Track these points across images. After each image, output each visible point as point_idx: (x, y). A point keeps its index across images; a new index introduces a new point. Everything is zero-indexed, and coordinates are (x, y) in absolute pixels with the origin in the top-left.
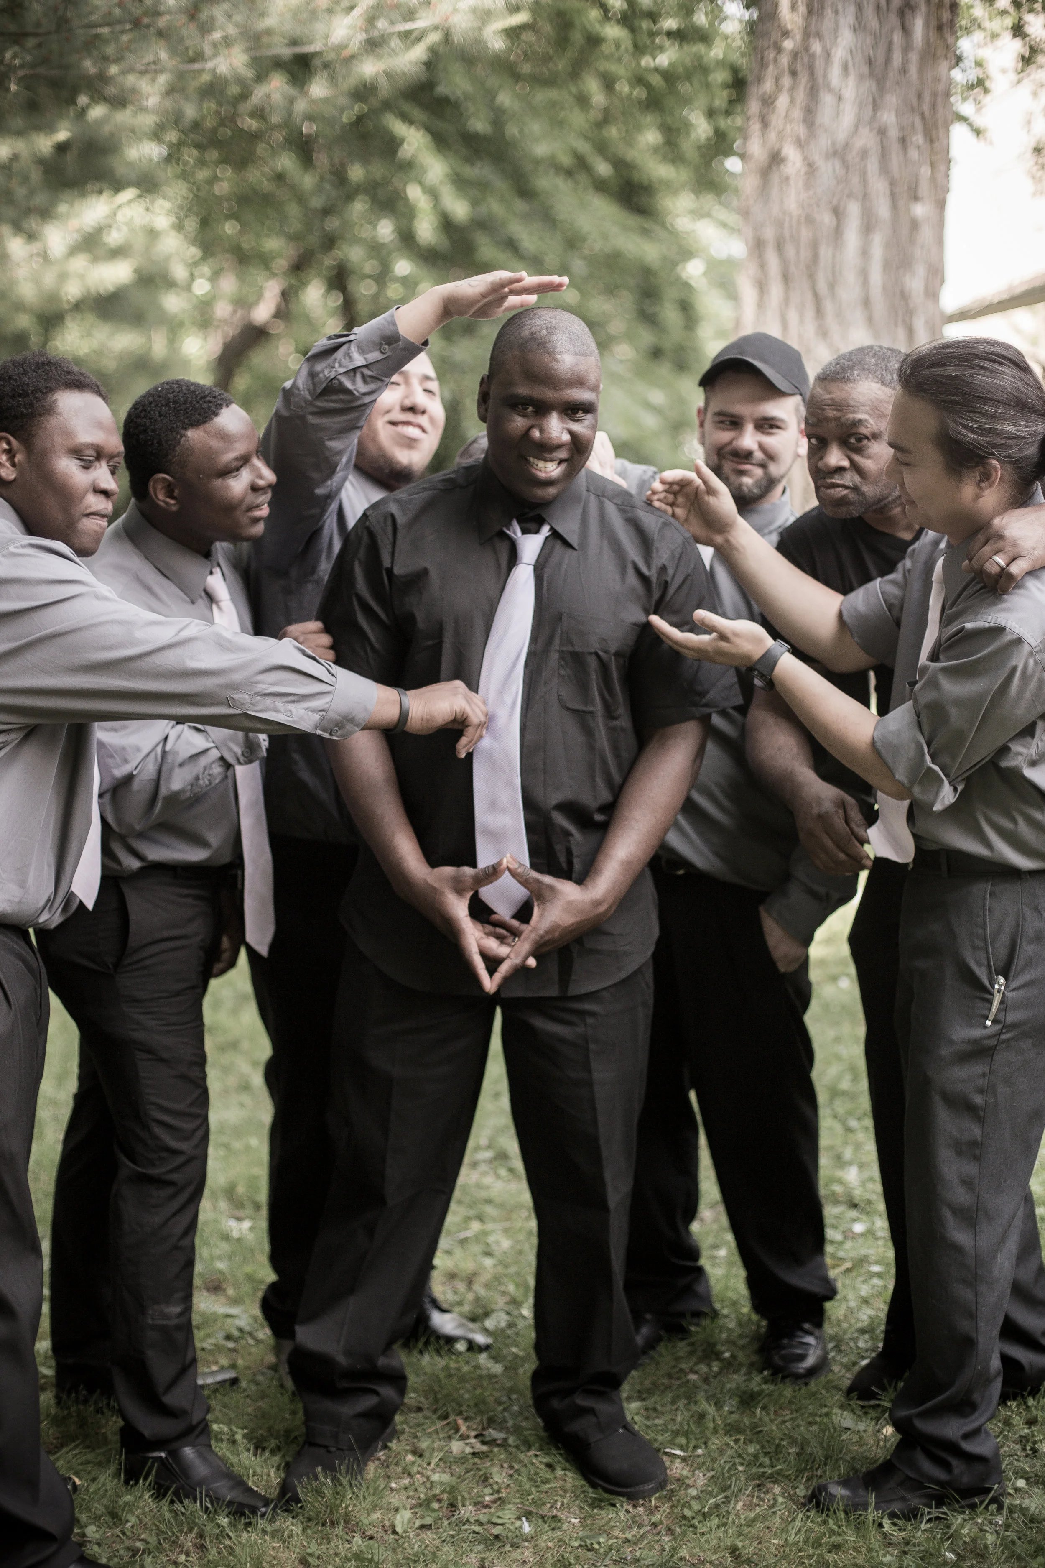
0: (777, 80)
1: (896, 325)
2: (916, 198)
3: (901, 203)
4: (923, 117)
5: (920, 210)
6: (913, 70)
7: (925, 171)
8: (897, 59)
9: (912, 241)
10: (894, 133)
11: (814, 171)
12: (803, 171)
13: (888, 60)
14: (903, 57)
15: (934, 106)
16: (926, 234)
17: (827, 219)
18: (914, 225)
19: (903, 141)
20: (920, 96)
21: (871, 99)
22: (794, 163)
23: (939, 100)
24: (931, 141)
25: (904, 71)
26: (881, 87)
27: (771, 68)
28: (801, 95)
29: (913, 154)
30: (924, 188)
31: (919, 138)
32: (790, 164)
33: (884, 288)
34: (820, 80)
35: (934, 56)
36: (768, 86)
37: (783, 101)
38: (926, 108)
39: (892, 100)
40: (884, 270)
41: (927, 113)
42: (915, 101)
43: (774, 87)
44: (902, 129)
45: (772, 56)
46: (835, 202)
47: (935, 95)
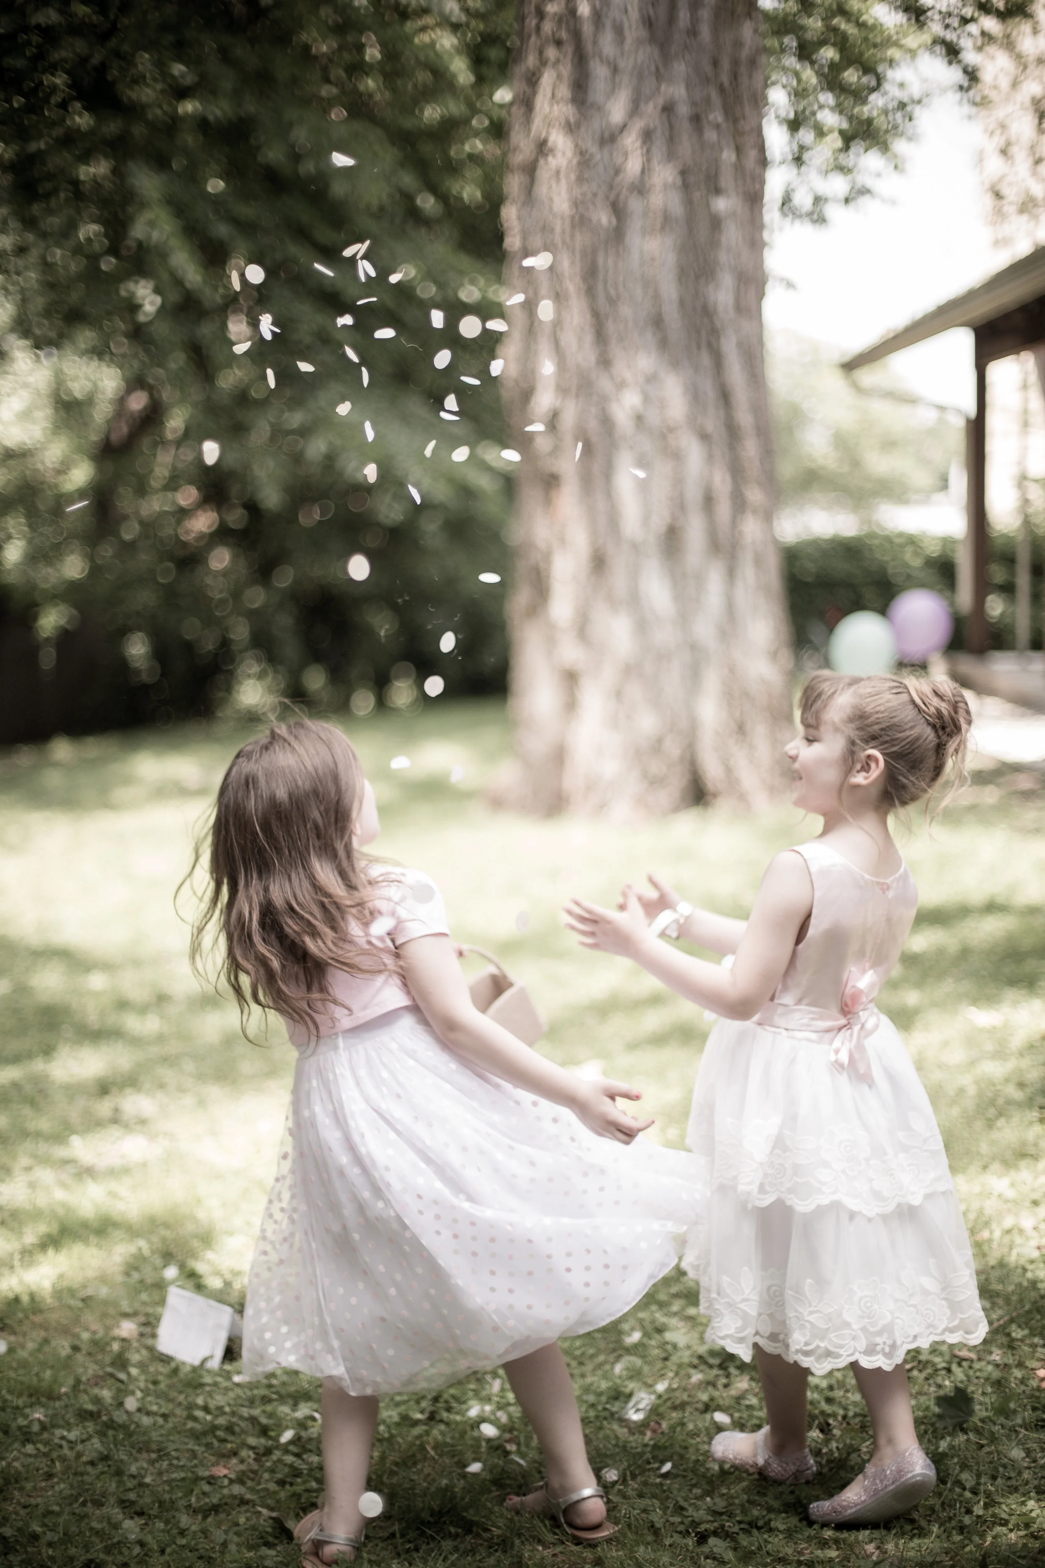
0: (541, 53)
1: (699, 347)
2: (718, 191)
3: (697, 195)
4: (722, 89)
5: (722, 205)
6: (705, 32)
7: (728, 156)
8: (684, 16)
9: (714, 243)
10: (683, 110)
11: (588, 160)
12: (575, 161)
13: (672, 18)
14: (691, 15)
15: (735, 76)
16: (732, 235)
17: (603, 218)
18: (716, 223)
19: (696, 120)
20: (716, 64)
21: (653, 68)
22: (564, 153)
23: (743, 70)
24: (735, 121)
25: (693, 32)
26: (666, 56)
27: (533, 39)
28: (566, 70)
29: (711, 135)
30: (727, 179)
31: (717, 116)
32: (559, 155)
33: (682, 303)
34: (589, 48)
35: (732, 14)
36: (531, 60)
37: (547, 79)
38: (725, 78)
39: (680, 68)
40: (680, 280)
41: (726, 83)
42: (708, 68)
43: (538, 63)
44: (694, 104)
45: (534, 22)
46: (612, 197)
47: (735, 63)
